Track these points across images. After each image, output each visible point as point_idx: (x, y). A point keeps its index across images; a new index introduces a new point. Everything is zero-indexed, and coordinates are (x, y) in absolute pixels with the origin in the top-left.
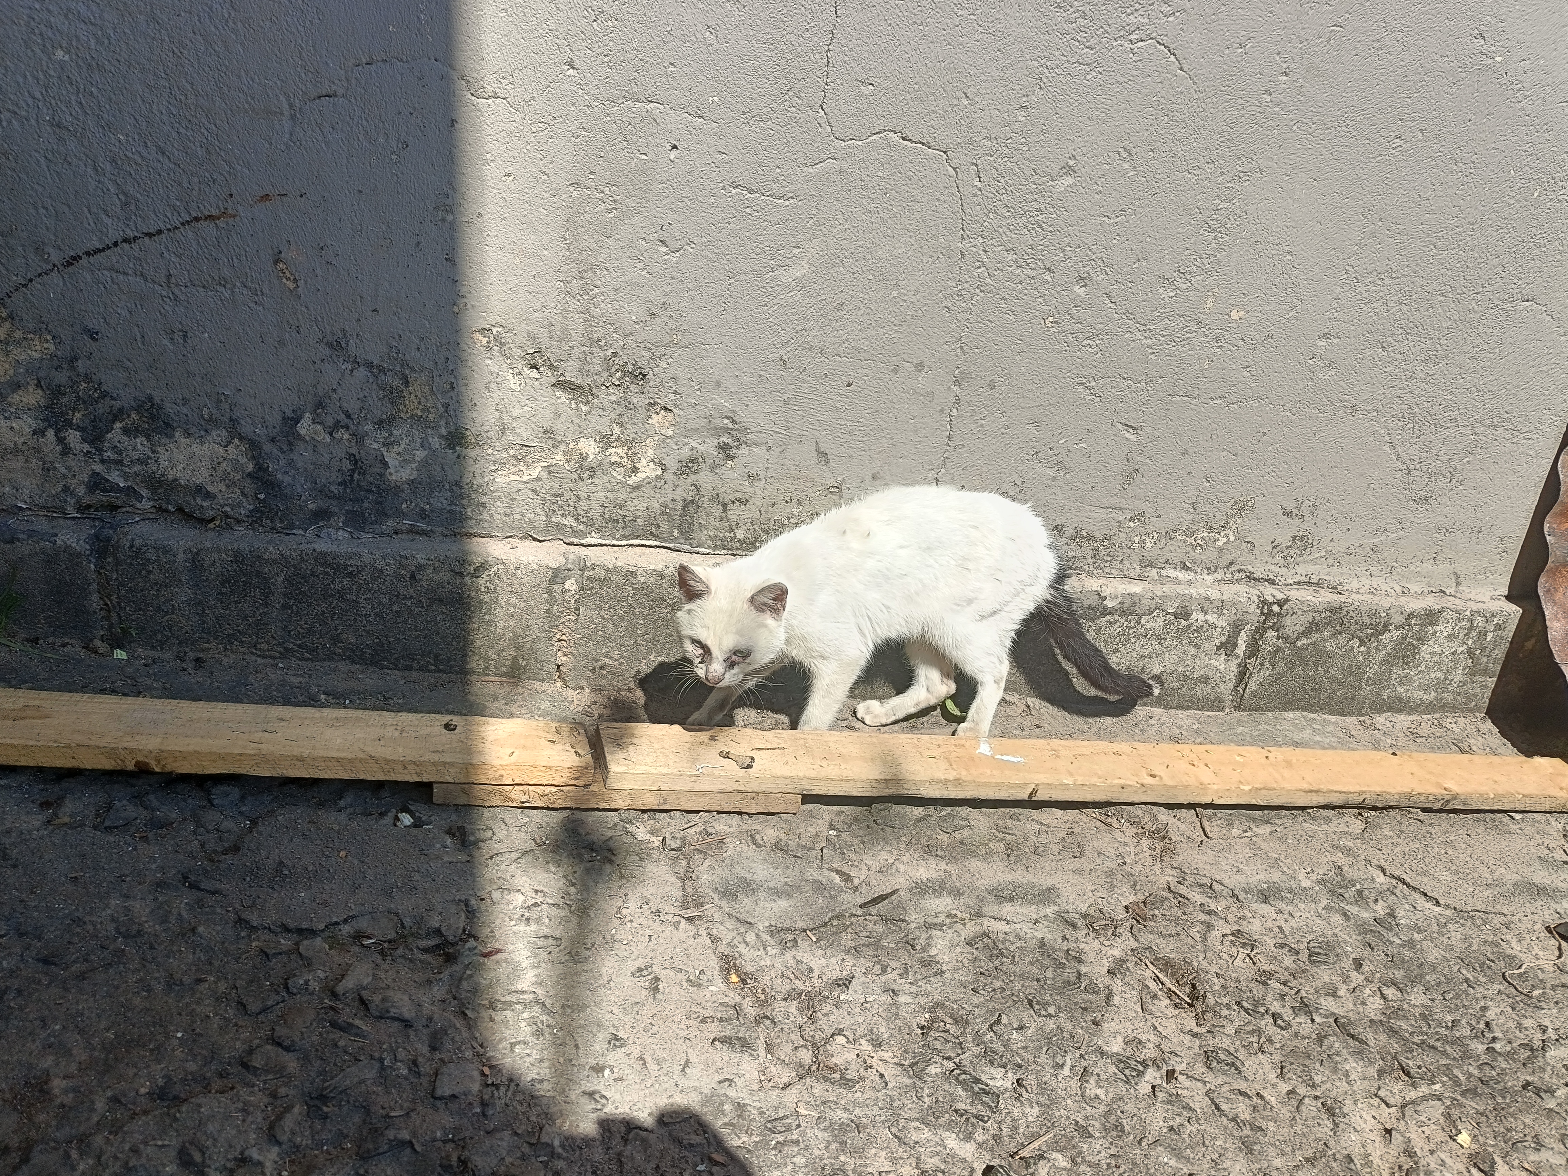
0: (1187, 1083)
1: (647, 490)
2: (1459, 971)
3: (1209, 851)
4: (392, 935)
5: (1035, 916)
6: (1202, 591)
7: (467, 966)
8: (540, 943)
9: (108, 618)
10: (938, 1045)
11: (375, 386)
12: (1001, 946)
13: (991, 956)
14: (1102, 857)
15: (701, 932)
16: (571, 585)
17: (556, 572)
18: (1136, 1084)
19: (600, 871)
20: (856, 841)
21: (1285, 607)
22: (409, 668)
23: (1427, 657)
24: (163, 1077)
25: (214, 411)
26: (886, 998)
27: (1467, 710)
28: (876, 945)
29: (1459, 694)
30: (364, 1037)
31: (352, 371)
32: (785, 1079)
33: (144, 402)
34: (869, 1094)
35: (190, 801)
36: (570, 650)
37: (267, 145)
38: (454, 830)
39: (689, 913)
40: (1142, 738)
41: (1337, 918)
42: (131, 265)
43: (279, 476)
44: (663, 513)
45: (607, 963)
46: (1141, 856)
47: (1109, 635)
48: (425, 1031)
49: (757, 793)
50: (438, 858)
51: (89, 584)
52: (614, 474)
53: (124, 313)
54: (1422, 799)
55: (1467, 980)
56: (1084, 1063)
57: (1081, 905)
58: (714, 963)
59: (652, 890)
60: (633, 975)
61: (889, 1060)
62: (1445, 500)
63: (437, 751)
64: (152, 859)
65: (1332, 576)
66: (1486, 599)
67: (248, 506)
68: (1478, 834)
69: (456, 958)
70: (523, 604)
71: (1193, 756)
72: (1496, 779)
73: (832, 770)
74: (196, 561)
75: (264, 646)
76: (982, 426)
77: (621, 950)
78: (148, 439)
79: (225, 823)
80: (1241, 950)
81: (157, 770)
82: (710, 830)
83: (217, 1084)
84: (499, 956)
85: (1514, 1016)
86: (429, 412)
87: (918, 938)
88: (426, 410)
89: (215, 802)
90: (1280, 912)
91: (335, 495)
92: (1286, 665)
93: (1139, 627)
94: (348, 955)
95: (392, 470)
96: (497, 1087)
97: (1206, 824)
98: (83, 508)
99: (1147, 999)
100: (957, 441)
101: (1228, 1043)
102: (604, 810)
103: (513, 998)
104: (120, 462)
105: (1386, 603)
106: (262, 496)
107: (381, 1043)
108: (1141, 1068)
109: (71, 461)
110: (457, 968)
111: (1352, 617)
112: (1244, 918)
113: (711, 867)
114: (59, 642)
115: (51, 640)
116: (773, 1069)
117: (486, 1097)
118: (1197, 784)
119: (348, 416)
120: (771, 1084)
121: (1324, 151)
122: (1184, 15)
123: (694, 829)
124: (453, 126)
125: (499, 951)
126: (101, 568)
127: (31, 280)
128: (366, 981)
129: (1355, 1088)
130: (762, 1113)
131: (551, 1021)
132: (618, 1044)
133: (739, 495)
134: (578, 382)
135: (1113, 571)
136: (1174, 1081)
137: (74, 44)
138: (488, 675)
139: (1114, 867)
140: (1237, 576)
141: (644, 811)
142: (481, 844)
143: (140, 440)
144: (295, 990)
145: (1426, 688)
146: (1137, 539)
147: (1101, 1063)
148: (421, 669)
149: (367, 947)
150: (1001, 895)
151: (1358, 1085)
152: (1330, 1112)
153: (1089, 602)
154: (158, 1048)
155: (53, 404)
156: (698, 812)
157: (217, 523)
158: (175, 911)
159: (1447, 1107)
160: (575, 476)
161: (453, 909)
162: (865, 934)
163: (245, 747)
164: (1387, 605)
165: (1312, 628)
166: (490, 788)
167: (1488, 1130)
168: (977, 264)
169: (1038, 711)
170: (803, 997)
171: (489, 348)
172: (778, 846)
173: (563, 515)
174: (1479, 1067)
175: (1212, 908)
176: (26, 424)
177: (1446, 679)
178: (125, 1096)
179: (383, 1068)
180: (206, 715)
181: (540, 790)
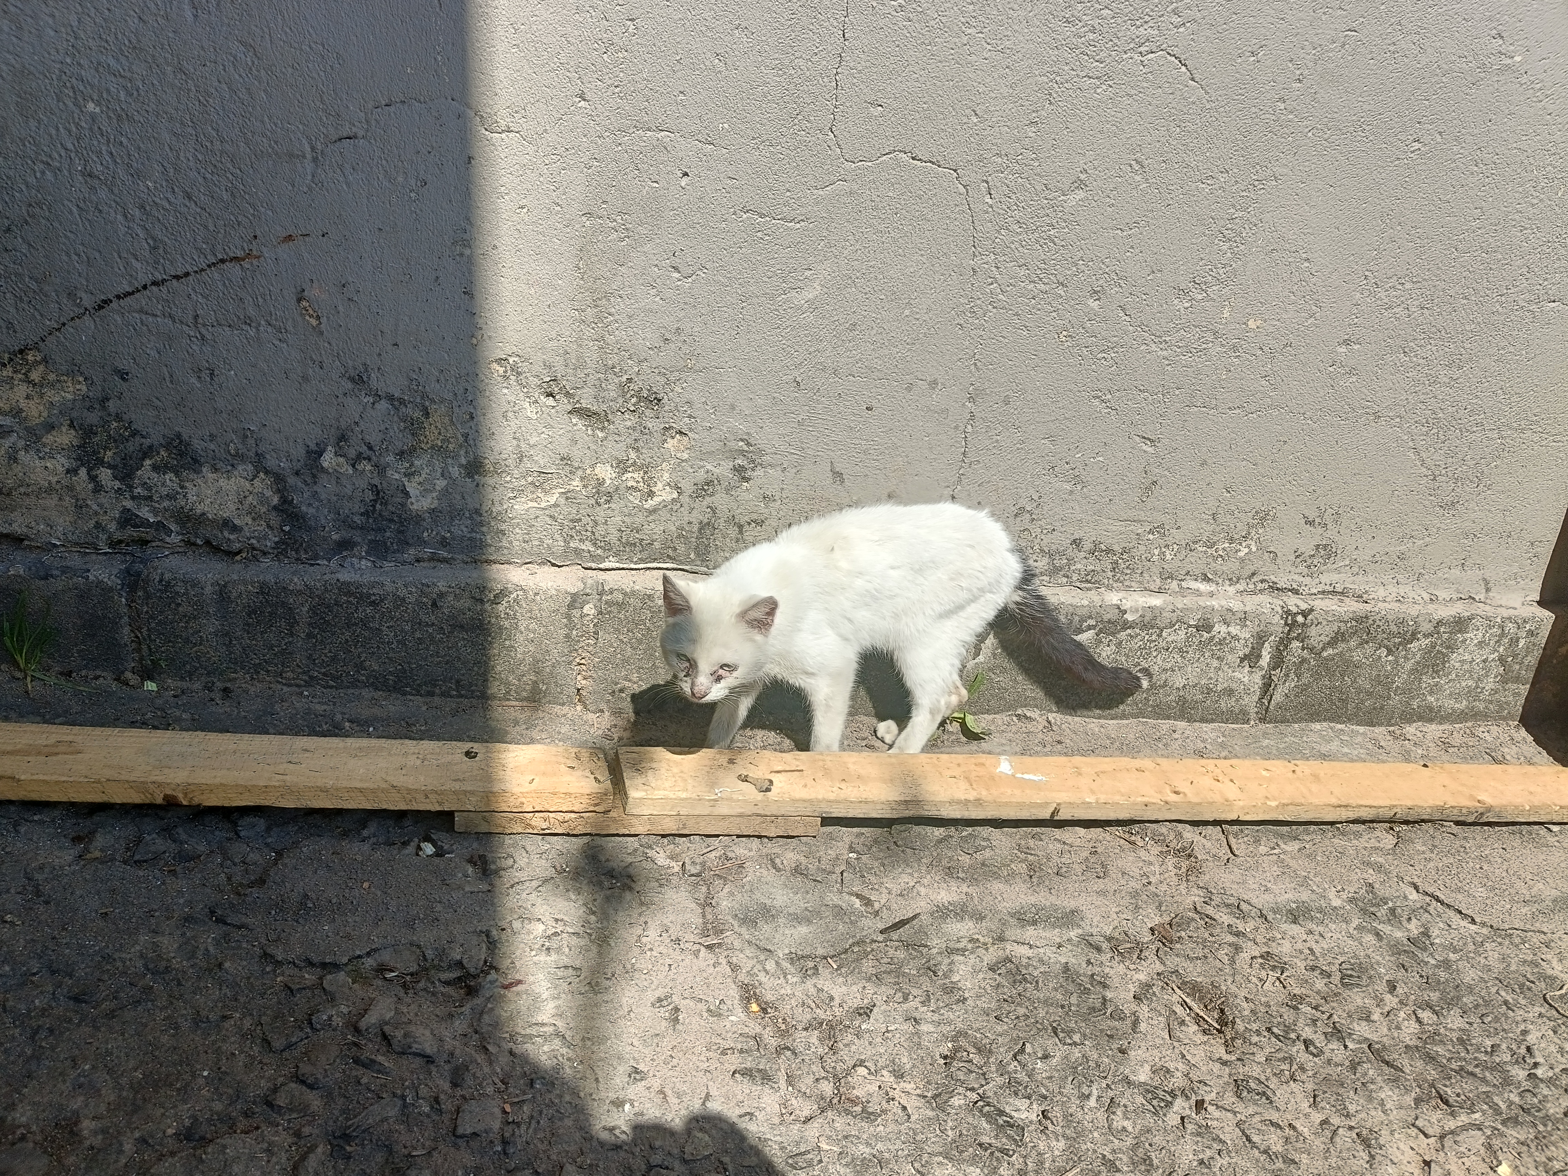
0: (1217, 1114)
1: (664, 513)
2: (1497, 993)
3: (1236, 870)
4: (414, 968)
5: (1058, 940)
6: (1224, 603)
7: (488, 999)
8: (560, 973)
9: (139, 650)
10: (961, 1076)
11: (396, 418)
12: (1024, 972)
13: (1014, 982)
14: (1126, 877)
15: (720, 961)
16: (589, 609)
17: (574, 596)
18: (1165, 1115)
19: (620, 898)
20: (876, 864)
21: (1310, 617)
22: (431, 694)
23: (1457, 665)
24: (189, 1118)
25: (240, 446)
26: (908, 1027)
27: (1500, 717)
28: (898, 972)
29: (1491, 702)
30: (387, 1074)
31: (373, 404)
32: (806, 1113)
33: (173, 439)
34: (891, 1127)
35: (217, 833)
36: (589, 673)
37: (290, 188)
38: (476, 858)
39: (709, 941)
40: (1165, 752)
41: (1369, 938)
42: (160, 307)
43: (304, 508)
44: (679, 536)
45: (627, 994)
46: (1166, 875)
47: (1130, 649)
48: (446, 1068)
49: (777, 817)
50: (460, 888)
51: (120, 618)
52: (631, 498)
53: (153, 353)
54: (1455, 812)
55: (1506, 1003)
56: (1111, 1094)
57: (1106, 928)
58: (734, 992)
59: (672, 918)
60: (653, 1005)
61: (912, 1091)
62: (1472, 505)
63: (458, 780)
64: (180, 893)
65: (1358, 584)
66: (1517, 605)
67: (273, 538)
68: (1513, 848)
69: (477, 991)
70: (542, 629)
71: (1218, 771)
72: (1532, 789)
73: (851, 792)
74: (223, 594)
75: (290, 675)
76: (997, 441)
77: (641, 980)
78: (177, 474)
79: (251, 855)
80: (1271, 973)
81: (185, 803)
82: (730, 855)
83: (242, 1124)
84: (520, 988)
85: (1556, 1040)
86: (449, 442)
87: (940, 964)
88: (446, 440)
89: (242, 834)
90: (1311, 932)
91: (358, 525)
92: (1311, 676)
93: (1161, 640)
94: (371, 989)
95: (413, 500)
96: (518, 1125)
97: (1233, 841)
98: (114, 544)
99: (1175, 1025)
100: (972, 456)
101: (1258, 1070)
102: (624, 835)
103: (533, 1031)
104: (151, 497)
105: (1414, 611)
106: (287, 528)
107: (403, 1080)
108: (1170, 1099)
109: (103, 499)
110: (478, 1001)
111: (1379, 626)
112: (1273, 939)
113: (731, 894)
114: (91, 674)
115: (84, 673)
116: (794, 1101)
117: (507, 1135)
118: (1222, 801)
119: (370, 448)
120: (793, 1117)
121: (1340, 157)
122: (1195, 27)
123: (714, 854)
124: (470, 163)
125: (519, 982)
126: (132, 601)
127: (64, 324)
128: (389, 1015)
129: (1391, 1118)
130: (783, 1148)
131: (571, 1054)
132: (638, 1077)
133: (754, 516)
134: (594, 408)
135: (1133, 584)
136: (1203, 1112)
137: (105, 96)
138: (509, 700)
139: (1139, 887)
140: (1260, 586)
141: (663, 836)
142: (502, 873)
143: (169, 476)
144: (319, 1027)
145: (1456, 696)
146: (1156, 552)
147: (1128, 1094)
148: (443, 695)
149: (390, 980)
150: (1023, 918)
151: (1394, 1115)
152: (1366, 1143)
153: (1109, 616)
154: (185, 1087)
155: (85, 443)
156: (718, 836)
157: (244, 555)
158: (202, 947)
159: (1488, 1137)
160: (592, 501)
161: (475, 940)
162: (886, 960)
163: (270, 779)
164: (1414, 613)
165: (1338, 638)
166: (510, 815)
167: (1530, 1160)
168: (990, 280)
169: (1060, 727)
170: (824, 1026)
171: (506, 378)
172: (798, 871)
173: (580, 540)
174: (1520, 1094)
175: (1241, 929)
176: (60, 463)
177: (1477, 687)
178: (152, 1137)
179: (405, 1106)
180: (232, 747)
181: (560, 816)
